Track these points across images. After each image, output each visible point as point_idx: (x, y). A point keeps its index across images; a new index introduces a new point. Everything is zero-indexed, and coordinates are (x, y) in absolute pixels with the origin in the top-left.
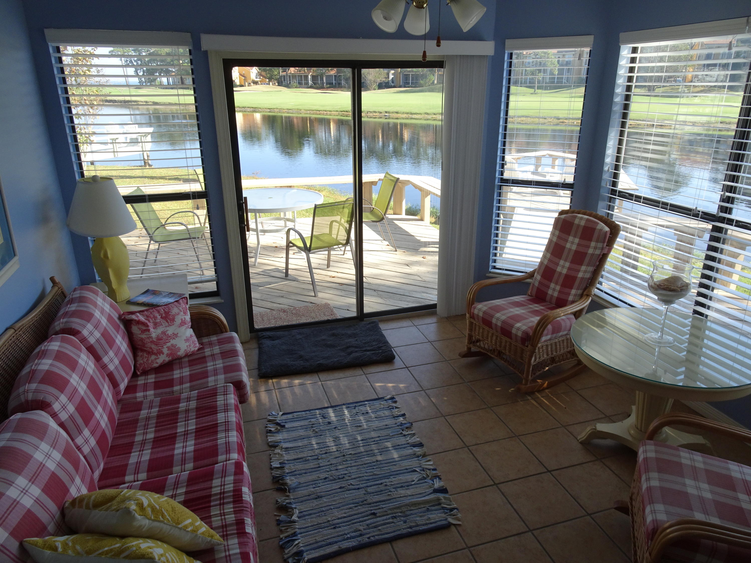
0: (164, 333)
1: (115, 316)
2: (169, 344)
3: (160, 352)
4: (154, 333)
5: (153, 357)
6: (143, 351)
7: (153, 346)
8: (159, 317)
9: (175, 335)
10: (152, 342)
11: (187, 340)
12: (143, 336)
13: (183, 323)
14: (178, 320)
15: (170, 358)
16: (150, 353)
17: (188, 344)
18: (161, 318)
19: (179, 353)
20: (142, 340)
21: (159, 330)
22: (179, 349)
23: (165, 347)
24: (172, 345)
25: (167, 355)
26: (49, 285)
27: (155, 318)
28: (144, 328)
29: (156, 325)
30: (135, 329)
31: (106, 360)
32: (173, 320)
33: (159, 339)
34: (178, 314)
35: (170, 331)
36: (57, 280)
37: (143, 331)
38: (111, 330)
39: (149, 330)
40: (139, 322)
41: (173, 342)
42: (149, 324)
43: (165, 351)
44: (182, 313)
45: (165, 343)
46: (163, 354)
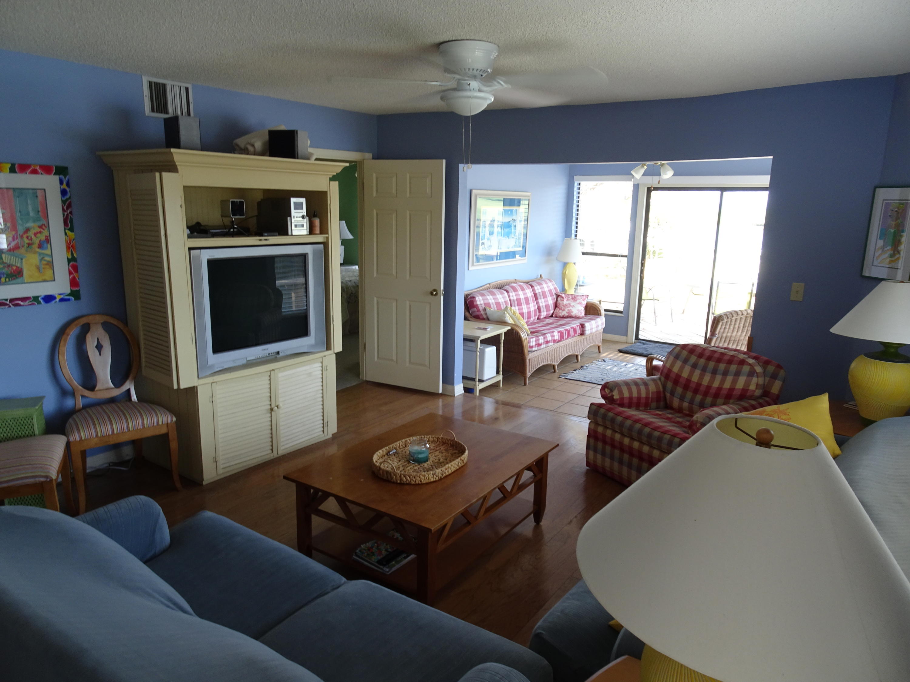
0: (569, 304)
1: (554, 292)
2: (569, 308)
3: (564, 310)
4: (565, 302)
5: (561, 311)
6: (558, 308)
7: (562, 307)
8: (571, 297)
9: (573, 306)
10: (563, 305)
11: (578, 310)
12: (561, 302)
13: (580, 303)
14: (578, 301)
15: (568, 315)
16: (560, 309)
17: (578, 312)
18: (572, 298)
19: (572, 314)
20: (559, 303)
21: (568, 302)
22: (573, 312)
23: (567, 309)
24: (570, 309)
25: (567, 312)
26: (539, 277)
27: (569, 297)
28: (562, 299)
29: (568, 300)
30: (559, 299)
31: (540, 301)
32: (576, 300)
33: (566, 305)
34: (580, 299)
35: (572, 304)
36: (542, 276)
37: (561, 300)
38: (548, 294)
39: (563, 300)
40: (562, 297)
41: (571, 308)
42: (565, 298)
43: (566, 310)
44: (582, 300)
45: (567, 308)
46: (565, 311)
